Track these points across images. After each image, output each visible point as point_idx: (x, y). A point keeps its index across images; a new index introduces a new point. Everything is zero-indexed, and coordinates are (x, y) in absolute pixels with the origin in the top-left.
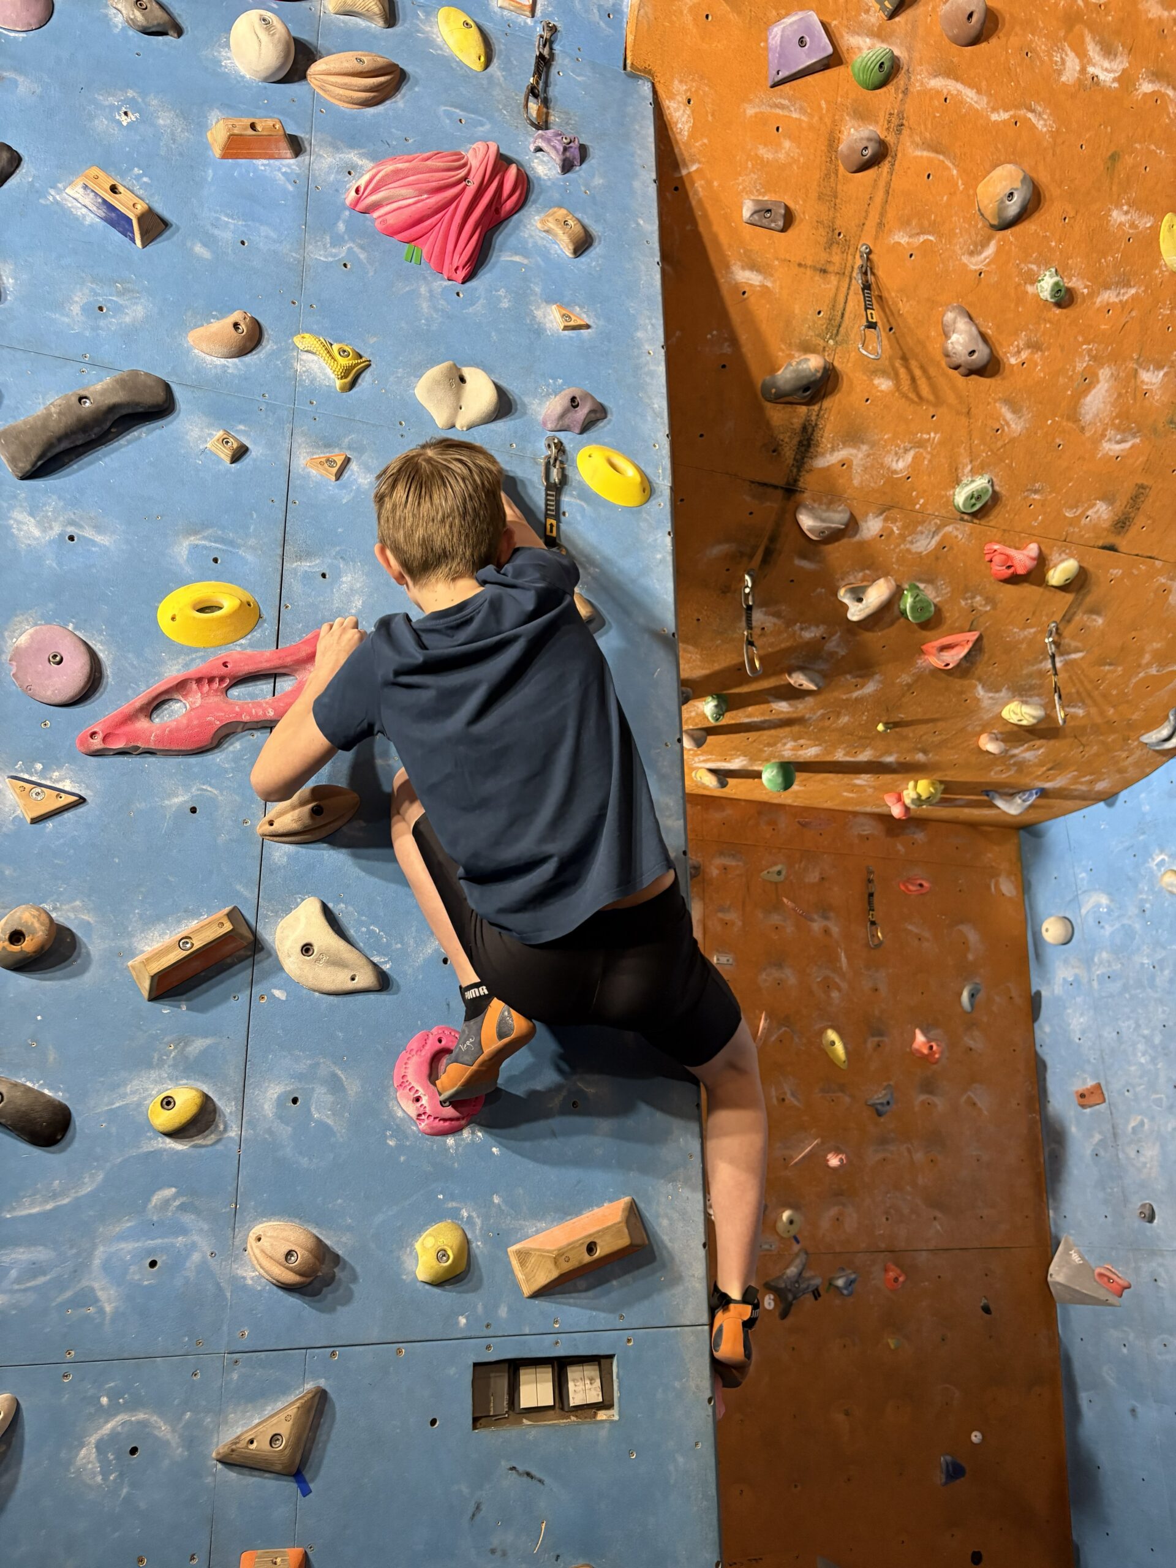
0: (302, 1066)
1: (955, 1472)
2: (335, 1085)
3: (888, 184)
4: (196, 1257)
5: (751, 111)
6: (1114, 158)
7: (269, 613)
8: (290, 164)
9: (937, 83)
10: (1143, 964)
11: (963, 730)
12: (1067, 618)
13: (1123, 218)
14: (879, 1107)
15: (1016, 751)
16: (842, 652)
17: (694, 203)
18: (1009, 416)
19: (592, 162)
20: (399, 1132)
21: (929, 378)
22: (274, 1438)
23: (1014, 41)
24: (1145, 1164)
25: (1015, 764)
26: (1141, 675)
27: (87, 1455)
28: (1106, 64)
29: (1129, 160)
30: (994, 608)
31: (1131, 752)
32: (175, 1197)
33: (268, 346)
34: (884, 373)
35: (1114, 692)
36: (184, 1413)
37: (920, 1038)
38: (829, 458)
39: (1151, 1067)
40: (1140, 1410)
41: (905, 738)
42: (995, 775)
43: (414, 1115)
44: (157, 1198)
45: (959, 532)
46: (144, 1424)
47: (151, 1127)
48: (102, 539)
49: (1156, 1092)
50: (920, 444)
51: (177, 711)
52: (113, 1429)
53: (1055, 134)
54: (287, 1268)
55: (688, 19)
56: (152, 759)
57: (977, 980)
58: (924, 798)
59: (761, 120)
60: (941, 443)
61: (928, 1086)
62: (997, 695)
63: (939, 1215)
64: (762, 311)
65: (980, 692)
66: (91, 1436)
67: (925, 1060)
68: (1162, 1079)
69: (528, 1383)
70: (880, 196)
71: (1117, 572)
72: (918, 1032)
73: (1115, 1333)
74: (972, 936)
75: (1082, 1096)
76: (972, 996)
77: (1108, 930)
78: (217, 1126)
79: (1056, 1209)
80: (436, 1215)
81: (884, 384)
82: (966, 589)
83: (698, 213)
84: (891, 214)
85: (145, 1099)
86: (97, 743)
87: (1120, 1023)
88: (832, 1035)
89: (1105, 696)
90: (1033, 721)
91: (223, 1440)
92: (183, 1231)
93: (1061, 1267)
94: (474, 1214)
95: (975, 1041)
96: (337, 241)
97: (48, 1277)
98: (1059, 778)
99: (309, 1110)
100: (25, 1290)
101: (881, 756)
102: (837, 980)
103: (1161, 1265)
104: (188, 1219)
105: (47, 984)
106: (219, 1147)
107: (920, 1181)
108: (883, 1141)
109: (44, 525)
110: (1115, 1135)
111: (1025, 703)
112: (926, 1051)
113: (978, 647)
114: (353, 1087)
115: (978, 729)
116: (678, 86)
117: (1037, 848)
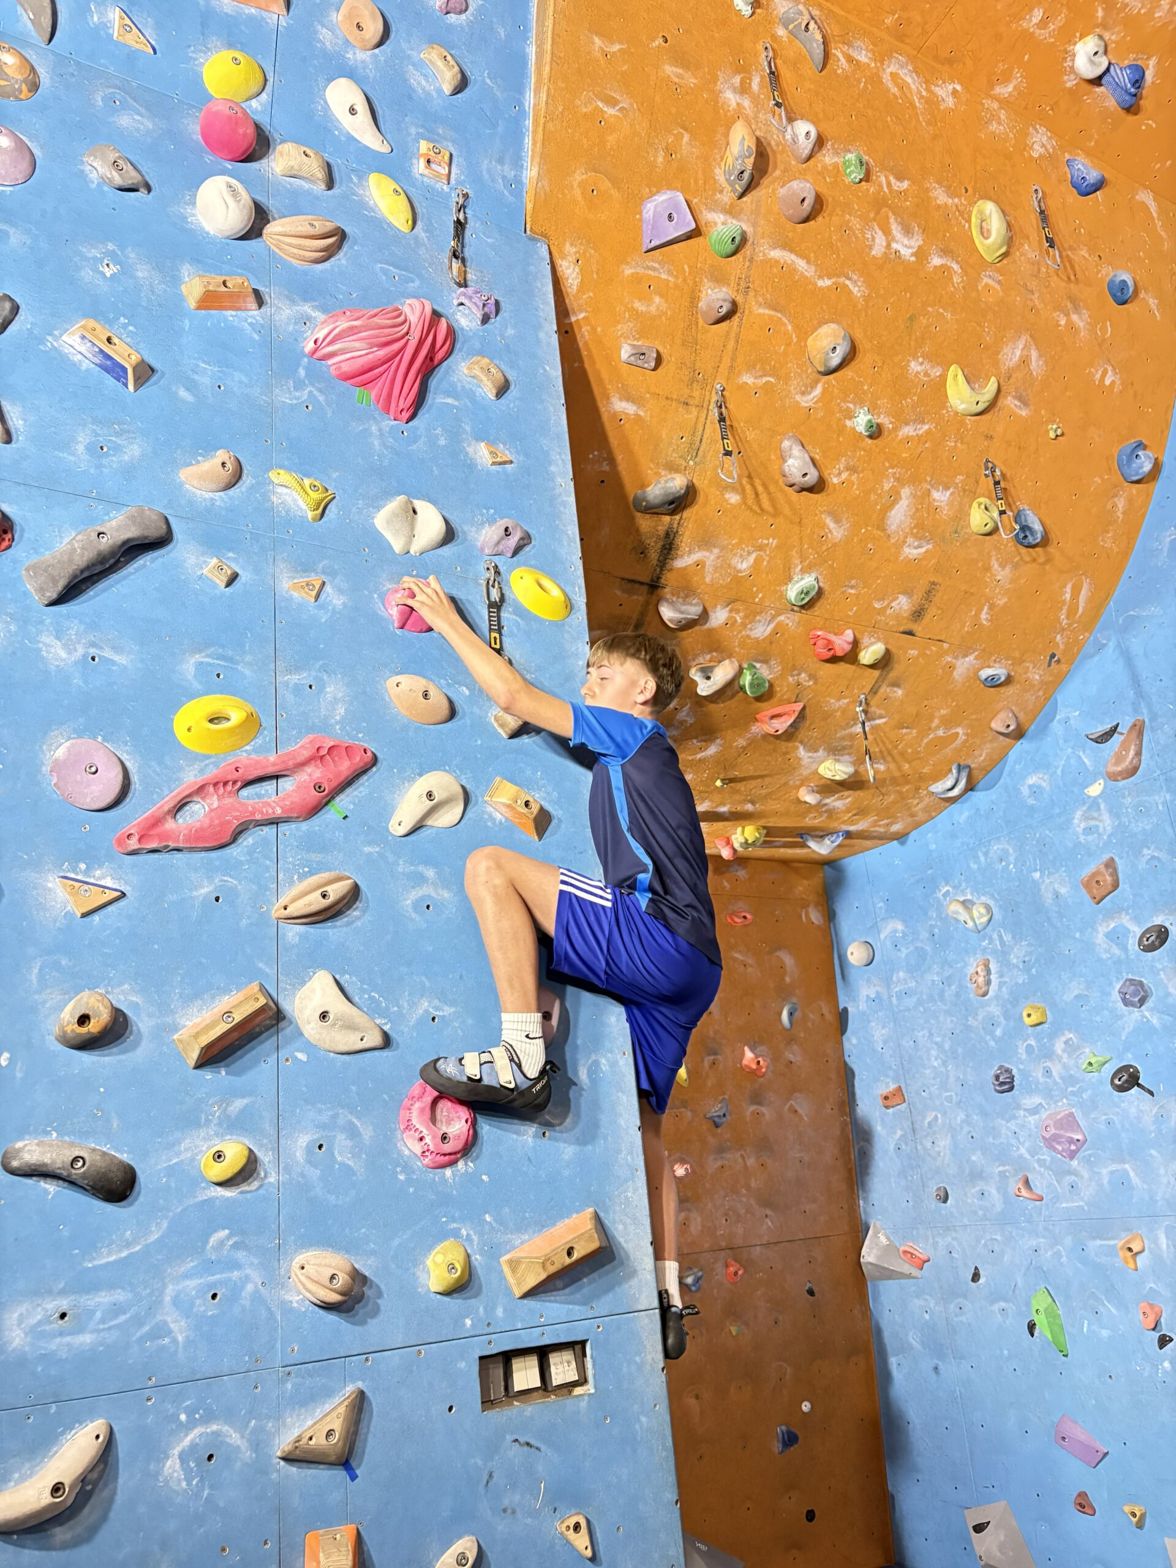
0: (325, 1117)
1: (790, 1440)
2: (353, 1133)
3: (738, 335)
4: (250, 1287)
5: (628, 272)
6: (911, 319)
7: (268, 722)
8: (254, 314)
9: (776, 254)
10: (933, 981)
11: (786, 784)
12: (874, 691)
13: (919, 368)
14: (717, 1119)
15: (827, 801)
16: (691, 721)
17: (581, 344)
18: (832, 525)
19: (504, 315)
20: (407, 1168)
21: (769, 493)
22: (330, 1433)
23: (834, 222)
24: (939, 1153)
25: (826, 811)
26: (931, 736)
27: (172, 1466)
28: (906, 241)
29: (924, 321)
30: (816, 683)
31: (921, 800)
32: (228, 1237)
33: (247, 480)
34: (734, 489)
35: (910, 751)
36: (249, 1421)
37: (749, 1054)
38: (686, 558)
39: (943, 1069)
40: (941, 1366)
41: (738, 792)
42: (809, 821)
43: (418, 1152)
44: (213, 1240)
45: (789, 620)
46: (216, 1434)
47: (203, 1178)
48: (120, 659)
49: (947, 1091)
50: (761, 548)
51: (198, 813)
52: (192, 1441)
53: (867, 299)
54: (331, 1290)
55: (578, 193)
56: (178, 855)
57: (794, 1000)
58: (750, 841)
59: (637, 279)
60: (778, 547)
61: (757, 1098)
62: (815, 755)
63: (769, 1212)
64: (637, 435)
65: (802, 752)
66: (174, 1448)
67: (753, 1074)
68: (952, 1079)
69: (520, 1370)
70: (731, 345)
71: (913, 653)
72: (746, 1049)
73: (917, 1303)
74: (788, 961)
75: (886, 1098)
76: (791, 1014)
77: (904, 951)
78: (259, 1174)
79: (866, 1200)
80: (443, 1235)
81: (734, 498)
82: (794, 668)
83: (584, 353)
84: (740, 359)
85: (197, 1154)
86: (133, 844)
87: (916, 1033)
89: (902, 754)
90: (845, 776)
91: (284, 1443)
92: (237, 1266)
93: (871, 1249)
94: (472, 1233)
95: (794, 1055)
96: (299, 385)
97: (128, 1315)
98: (861, 823)
99: (333, 1154)
100: (110, 1328)
101: (717, 807)
103: (954, 1239)
104: (240, 1255)
105: (107, 1059)
106: (261, 1192)
107: (753, 1184)
108: (721, 1150)
109: (69, 648)
110: (914, 1130)
111: (838, 761)
112: (754, 1066)
113: (802, 716)
114: (367, 1133)
115: (798, 783)
116: (569, 248)
117: (839, 882)
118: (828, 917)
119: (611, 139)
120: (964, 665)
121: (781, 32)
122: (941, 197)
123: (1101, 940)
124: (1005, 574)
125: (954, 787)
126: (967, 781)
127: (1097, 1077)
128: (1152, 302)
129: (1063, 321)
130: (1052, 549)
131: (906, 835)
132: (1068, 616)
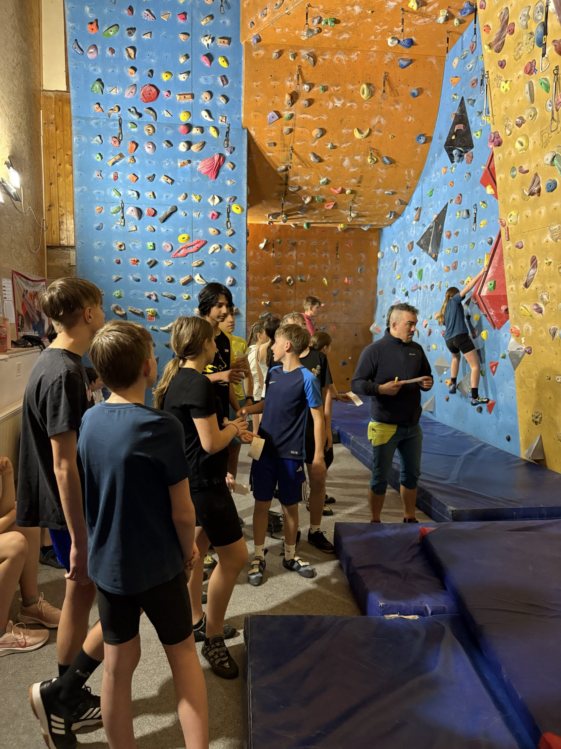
1: (344, 364)
3: (294, 135)
5: (266, 129)
6: (342, 120)
7: (191, 238)
8: (189, 165)
9: (302, 116)
12: (355, 198)
13: (345, 131)
14: (335, 294)
16: (307, 207)
18: (328, 168)
19: (236, 150)
23: (318, 103)
24: (385, 307)
25: (359, 222)
26: (378, 206)
28: (339, 102)
29: (345, 120)
30: (336, 198)
31: (386, 219)
33: (188, 197)
34: (299, 165)
35: (373, 209)
37: (346, 279)
38: (292, 179)
41: (331, 219)
44: (185, 305)
45: (324, 187)
47: (184, 299)
48: (171, 230)
49: (388, 292)
50: (310, 174)
51: (182, 251)
53: (328, 119)
55: (252, 117)
56: (180, 258)
57: (363, 266)
58: (343, 228)
59: (268, 130)
60: (315, 174)
61: (347, 290)
62: (345, 212)
63: (347, 316)
64: (273, 159)
65: (341, 211)
67: (347, 284)
70: (292, 137)
71: (362, 190)
74: (363, 256)
75: (381, 292)
76: (361, 270)
78: (190, 298)
81: (300, 166)
82: (329, 196)
84: (295, 140)
85: (183, 296)
86: (174, 256)
87: (386, 277)
88: (325, 279)
92: (188, 309)
95: (361, 280)
96: (197, 177)
98: (374, 223)
101: (328, 221)
102: (327, 267)
105: (172, 284)
107: (343, 309)
108: (335, 301)
109: (164, 229)
112: (347, 282)
113: (336, 204)
116: (252, 128)
117: (382, 234)
118: (379, 244)
119: (259, 104)
120: (379, 191)
121: (303, 60)
122: (351, 87)
123: (409, 261)
124: (383, 171)
125: (390, 216)
126: (394, 215)
127: (404, 293)
128: (429, 93)
129: (392, 108)
130: (397, 164)
131: (391, 225)
132: (409, 178)
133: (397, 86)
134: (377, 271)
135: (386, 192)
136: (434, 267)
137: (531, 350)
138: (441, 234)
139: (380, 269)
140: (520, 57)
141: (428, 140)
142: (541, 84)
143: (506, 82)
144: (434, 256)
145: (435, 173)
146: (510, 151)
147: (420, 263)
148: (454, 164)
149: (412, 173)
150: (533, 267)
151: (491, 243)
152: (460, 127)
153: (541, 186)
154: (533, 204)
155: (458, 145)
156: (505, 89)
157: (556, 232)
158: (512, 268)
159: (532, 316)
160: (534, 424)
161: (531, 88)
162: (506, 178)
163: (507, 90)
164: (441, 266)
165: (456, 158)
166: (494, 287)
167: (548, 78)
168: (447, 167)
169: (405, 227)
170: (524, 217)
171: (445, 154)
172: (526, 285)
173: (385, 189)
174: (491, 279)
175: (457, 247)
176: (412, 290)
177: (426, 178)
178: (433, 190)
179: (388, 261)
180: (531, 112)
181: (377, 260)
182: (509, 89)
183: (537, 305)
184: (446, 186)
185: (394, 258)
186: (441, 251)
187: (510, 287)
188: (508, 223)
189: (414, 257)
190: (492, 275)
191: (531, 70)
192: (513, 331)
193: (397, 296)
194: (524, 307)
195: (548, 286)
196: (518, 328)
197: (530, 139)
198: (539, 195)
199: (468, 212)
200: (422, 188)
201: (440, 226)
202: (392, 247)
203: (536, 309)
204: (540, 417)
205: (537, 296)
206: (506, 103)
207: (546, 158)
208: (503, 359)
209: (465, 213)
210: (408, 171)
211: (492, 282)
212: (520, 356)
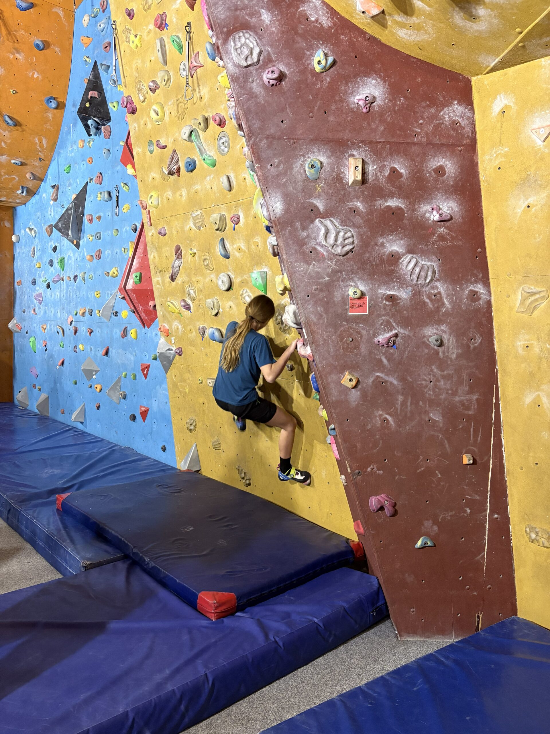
10: (27, 251)
24: (25, 299)
40: (22, 355)
68: (28, 280)
73: (20, 339)
75: (19, 283)
79: (13, 311)
93: (11, 324)
103: (25, 323)
110: (22, 293)
117: (16, 214)
118: (13, 225)
120: (3, 159)
123: (49, 247)
124: (6, 133)
125: (23, 193)
126: (27, 192)
127: (45, 284)
128: (57, 49)
129: (12, 57)
130: (24, 127)
131: (25, 204)
132: (40, 147)
133: (15, 31)
134: (13, 257)
135: (13, 161)
136: (77, 255)
137: (182, 351)
138: (82, 218)
139: (16, 255)
140: (149, 8)
141: (60, 106)
142: (173, 41)
143: (136, 36)
144: (75, 242)
145: (72, 147)
146: (146, 121)
147: (61, 251)
148: (92, 137)
149: (44, 142)
150: (178, 258)
151: (135, 230)
152: (95, 94)
153: (181, 165)
154: (174, 185)
155: (93, 114)
156: (135, 44)
157: (198, 219)
158: (157, 258)
159: (180, 314)
160: (189, 432)
161: (163, 47)
162: (144, 154)
163: (137, 46)
164: (84, 255)
165: (93, 131)
166: (140, 280)
167: (180, 36)
168: (84, 140)
169: (42, 208)
170: (165, 200)
171: (80, 124)
172: (173, 279)
173: (12, 156)
174: (136, 270)
175: (100, 233)
176: (53, 281)
177: (62, 151)
178: (70, 166)
179: (25, 246)
180: (164, 76)
181: (12, 245)
182: (139, 45)
183: (184, 301)
184: (84, 162)
185: (32, 243)
186: (83, 237)
187: (156, 279)
188: (150, 205)
189: (54, 243)
190: (137, 266)
191: (161, 24)
192: (161, 330)
193: (38, 288)
194: (172, 303)
195: (194, 279)
196: (167, 327)
197: (166, 108)
198: (179, 176)
199: (109, 194)
200: (58, 163)
201: (80, 208)
202: (27, 230)
203: (184, 306)
204: (194, 424)
205: (184, 291)
206: (138, 62)
207: (183, 131)
208: (155, 361)
209: (106, 196)
210: (39, 139)
211: (138, 274)
212: (171, 358)
